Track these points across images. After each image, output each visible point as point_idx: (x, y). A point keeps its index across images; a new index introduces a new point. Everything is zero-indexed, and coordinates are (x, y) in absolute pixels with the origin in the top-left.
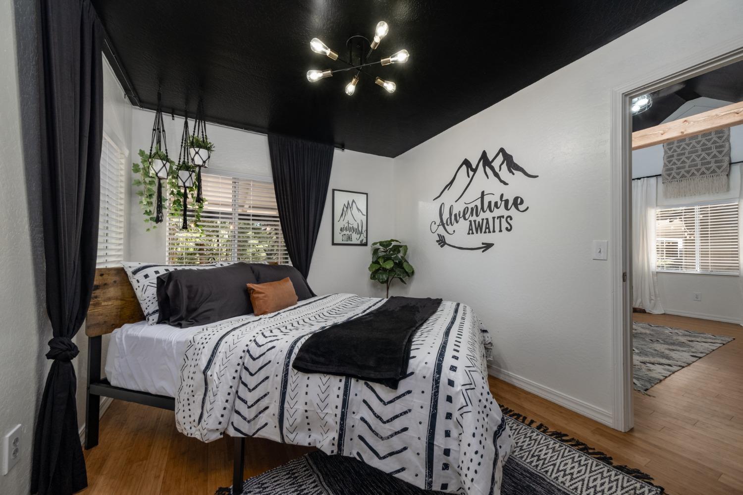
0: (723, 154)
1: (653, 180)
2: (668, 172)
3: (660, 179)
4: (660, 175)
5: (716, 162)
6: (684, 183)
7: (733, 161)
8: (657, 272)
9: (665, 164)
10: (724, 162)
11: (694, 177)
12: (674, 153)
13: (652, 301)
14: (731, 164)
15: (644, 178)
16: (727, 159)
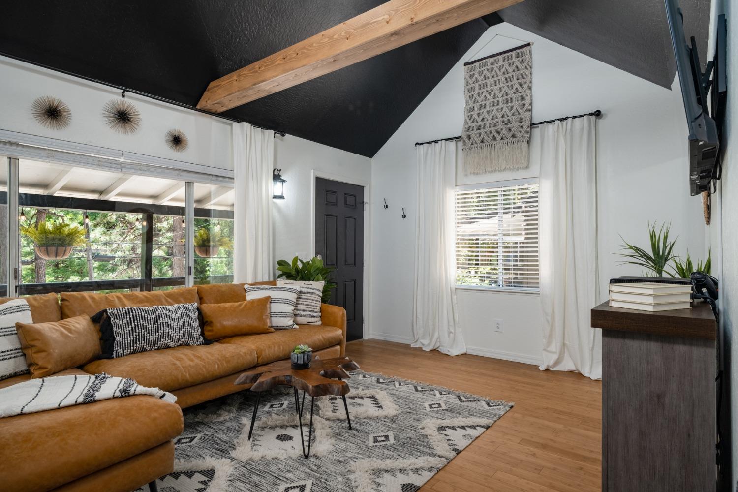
0: (524, 109)
1: (452, 144)
2: (468, 133)
3: (460, 144)
4: (459, 137)
5: (518, 121)
6: (485, 152)
7: (535, 121)
8: (456, 289)
9: (465, 120)
10: (525, 122)
11: (495, 142)
12: (475, 105)
13: (451, 334)
14: (532, 125)
15: (442, 140)
16: (528, 116)
